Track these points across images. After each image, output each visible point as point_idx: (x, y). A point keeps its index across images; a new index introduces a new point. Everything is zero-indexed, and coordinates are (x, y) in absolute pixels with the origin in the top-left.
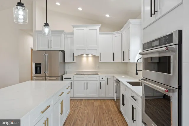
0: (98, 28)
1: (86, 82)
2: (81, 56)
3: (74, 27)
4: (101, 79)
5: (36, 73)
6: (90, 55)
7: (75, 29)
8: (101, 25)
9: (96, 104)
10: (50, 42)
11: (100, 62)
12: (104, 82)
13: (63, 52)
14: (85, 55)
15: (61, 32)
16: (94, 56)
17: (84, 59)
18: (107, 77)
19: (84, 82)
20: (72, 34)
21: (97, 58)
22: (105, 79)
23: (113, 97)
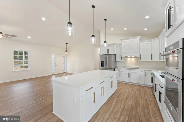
0: (138, 39)
1: (129, 73)
2: (127, 57)
3: (121, 40)
4: (140, 72)
5: (101, 66)
6: (133, 56)
7: (122, 41)
8: (140, 36)
9: (136, 88)
10: (108, 50)
11: (140, 60)
12: (143, 74)
13: (115, 55)
14: (129, 57)
15: (114, 44)
16: (135, 57)
17: (129, 59)
18: (145, 71)
19: (128, 73)
20: (121, 44)
21: (138, 58)
22: (144, 72)
23: (151, 86)
